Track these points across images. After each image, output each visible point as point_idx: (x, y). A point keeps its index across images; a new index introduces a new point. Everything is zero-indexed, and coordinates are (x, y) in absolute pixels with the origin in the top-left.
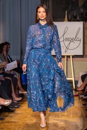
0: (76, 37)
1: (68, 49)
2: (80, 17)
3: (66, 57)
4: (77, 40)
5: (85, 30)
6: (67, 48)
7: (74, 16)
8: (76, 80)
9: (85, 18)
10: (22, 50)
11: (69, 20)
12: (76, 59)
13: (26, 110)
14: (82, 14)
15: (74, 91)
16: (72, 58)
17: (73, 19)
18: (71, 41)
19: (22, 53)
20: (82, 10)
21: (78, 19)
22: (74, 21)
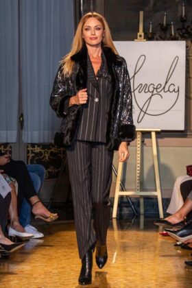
0: (166, 83)
1: (145, 113)
2: (178, 29)
3: (139, 136)
4: (169, 90)
6: (141, 110)
7: (162, 25)
8: (164, 197)
10: (22, 115)
11: (150, 36)
12: (167, 140)
14: (183, 20)
16: (157, 137)
17: (159, 33)
18: (153, 92)
19: (21, 124)
20: (183, 11)
21: (173, 33)
22: (162, 39)
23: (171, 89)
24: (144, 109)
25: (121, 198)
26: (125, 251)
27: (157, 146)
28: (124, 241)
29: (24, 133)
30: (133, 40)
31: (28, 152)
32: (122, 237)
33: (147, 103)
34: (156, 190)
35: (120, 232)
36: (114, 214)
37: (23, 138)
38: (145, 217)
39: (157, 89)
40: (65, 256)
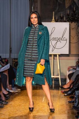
0: (62, 37)
1: (55, 48)
3: (53, 56)
5: (71, 30)
7: (61, 17)
8: (62, 78)
9: (71, 19)
10: (11, 48)
11: (56, 21)
12: (62, 57)
13: (16, 107)
14: (68, 15)
15: (60, 88)
16: (59, 57)
17: (60, 19)
18: (58, 40)
19: (11, 51)
20: (68, 12)
21: (65, 20)
22: (61, 21)
23: (64, 40)
24: (54, 47)
27: (59, 60)
29: (12, 55)
30: (51, 22)
31: (13, 61)
33: (55, 45)
34: (58, 75)
37: (11, 56)
38: (54, 85)
40: (26, 99)
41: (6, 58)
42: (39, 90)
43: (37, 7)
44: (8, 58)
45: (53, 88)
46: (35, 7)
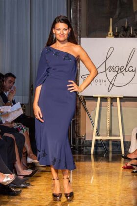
0: (127, 65)
1: (113, 85)
2: (135, 30)
3: (109, 100)
4: (128, 70)
6: (111, 83)
7: (124, 27)
8: (126, 140)
10: (32, 86)
11: (116, 34)
12: (126, 102)
13: (40, 193)
16: (121, 101)
17: (122, 33)
18: (118, 71)
19: (32, 92)
21: (131, 33)
22: (125, 36)
23: (130, 70)
24: (112, 83)
25: (97, 141)
26: (99, 175)
27: (121, 107)
28: (99, 169)
30: (105, 37)
32: (97, 167)
33: (114, 80)
34: (119, 136)
35: (96, 163)
36: (92, 152)
38: (113, 153)
39: (121, 69)
41: (24, 103)
42: (83, 163)
43: (80, 10)
44: (27, 103)
45: (110, 159)
46: (77, 10)
